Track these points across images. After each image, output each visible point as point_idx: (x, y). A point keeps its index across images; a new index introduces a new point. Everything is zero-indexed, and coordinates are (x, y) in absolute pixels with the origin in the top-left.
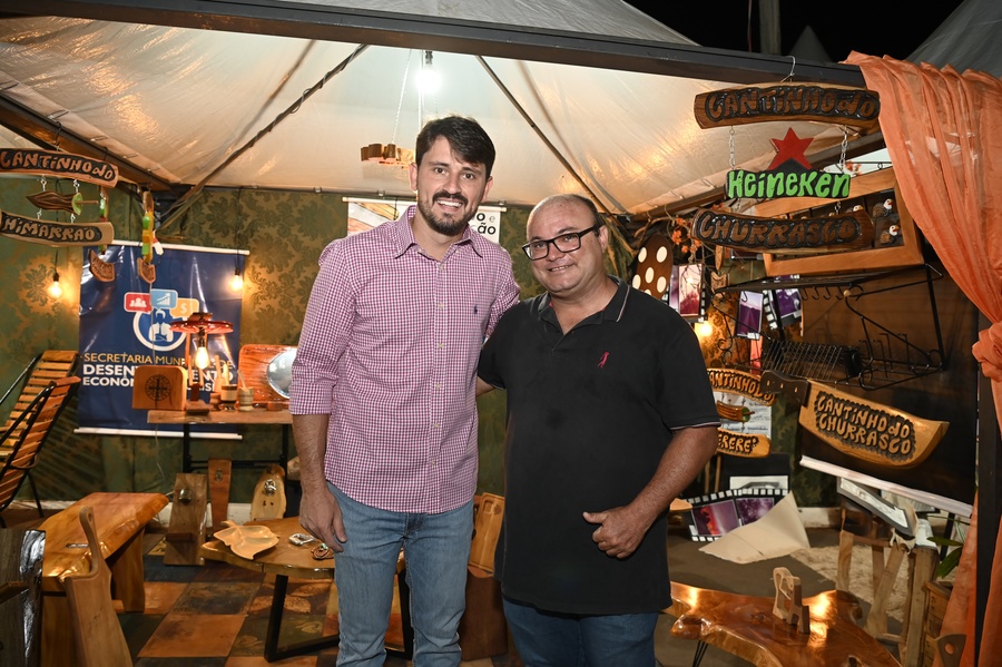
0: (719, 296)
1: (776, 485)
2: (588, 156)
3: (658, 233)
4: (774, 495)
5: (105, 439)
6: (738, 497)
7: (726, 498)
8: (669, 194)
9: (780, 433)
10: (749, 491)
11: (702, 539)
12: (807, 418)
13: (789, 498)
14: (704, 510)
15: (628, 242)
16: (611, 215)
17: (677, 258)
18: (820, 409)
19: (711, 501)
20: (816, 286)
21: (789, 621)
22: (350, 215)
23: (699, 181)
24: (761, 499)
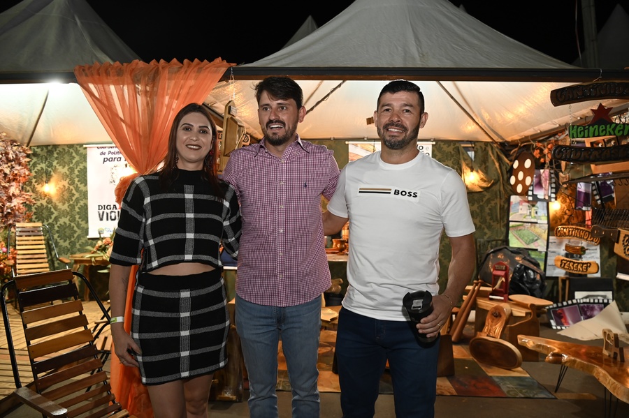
0: (565, 186)
1: (604, 297)
2: (483, 111)
3: (525, 151)
4: (603, 303)
5: (228, 272)
6: (580, 303)
7: (573, 304)
8: (532, 130)
9: (606, 266)
10: (588, 300)
11: (559, 328)
12: (619, 249)
13: (613, 304)
14: (559, 311)
15: (507, 157)
16: (496, 143)
17: (538, 165)
18: (626, 244)
19: (563, 306)
20: (620, 179)
21: (612, 356)
22: (350, 151)
23: (550, 122)
24: (595, 305)
